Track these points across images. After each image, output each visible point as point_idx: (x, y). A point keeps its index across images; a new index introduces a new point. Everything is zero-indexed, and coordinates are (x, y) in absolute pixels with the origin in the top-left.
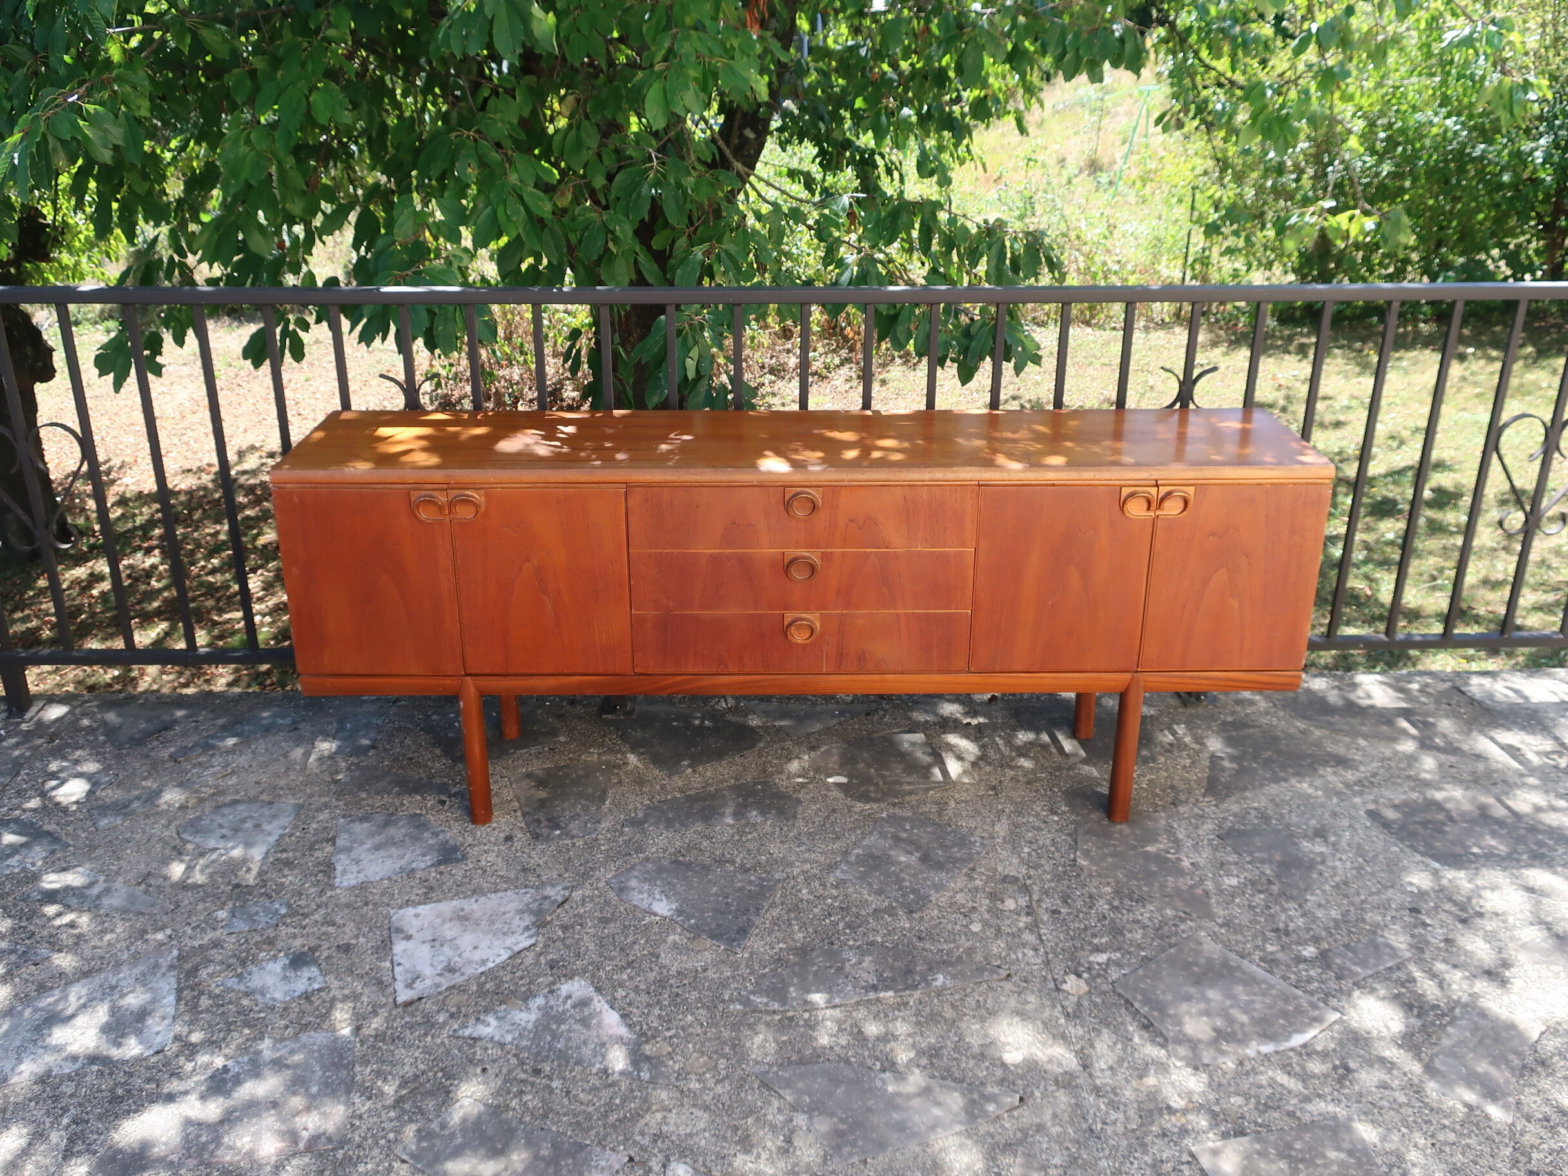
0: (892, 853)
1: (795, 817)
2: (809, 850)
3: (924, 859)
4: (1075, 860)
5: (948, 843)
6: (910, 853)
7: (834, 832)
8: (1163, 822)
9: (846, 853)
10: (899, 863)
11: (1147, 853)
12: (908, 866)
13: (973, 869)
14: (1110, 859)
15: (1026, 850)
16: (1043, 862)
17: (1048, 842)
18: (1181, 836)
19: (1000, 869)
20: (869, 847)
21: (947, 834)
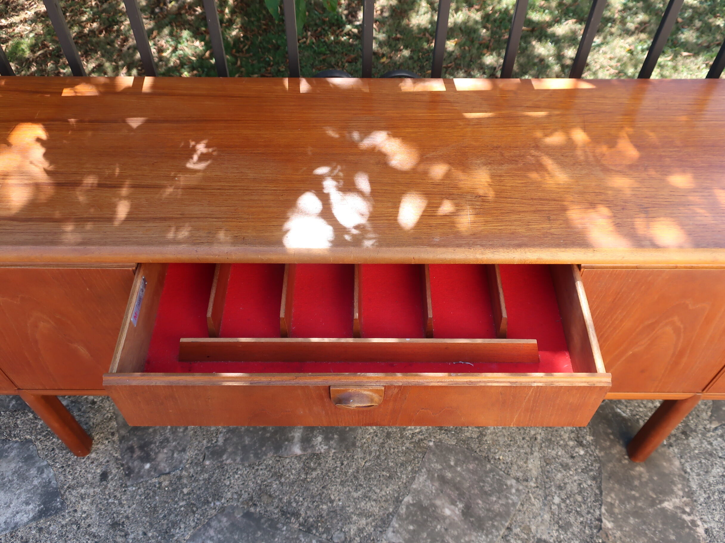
0: (438, 502)
1: (354, 445)
2: (365, 497)
3: (467, 512)
4: (600, 520)
5: (487, 488)
6: (453, 503)
7: (388, 469)
8: (677, 463)
9: (398, 501)
10: (444, 518)
11: (663, 510)
12: (452, 524)
13: (509, 529)
14: (632, 520)
15: (557, 500)
16: (572, 520)
17: (575, 489)
18: (694, 487)
19: (533, 528)
20: (418, 492)
21: (487, 473)
